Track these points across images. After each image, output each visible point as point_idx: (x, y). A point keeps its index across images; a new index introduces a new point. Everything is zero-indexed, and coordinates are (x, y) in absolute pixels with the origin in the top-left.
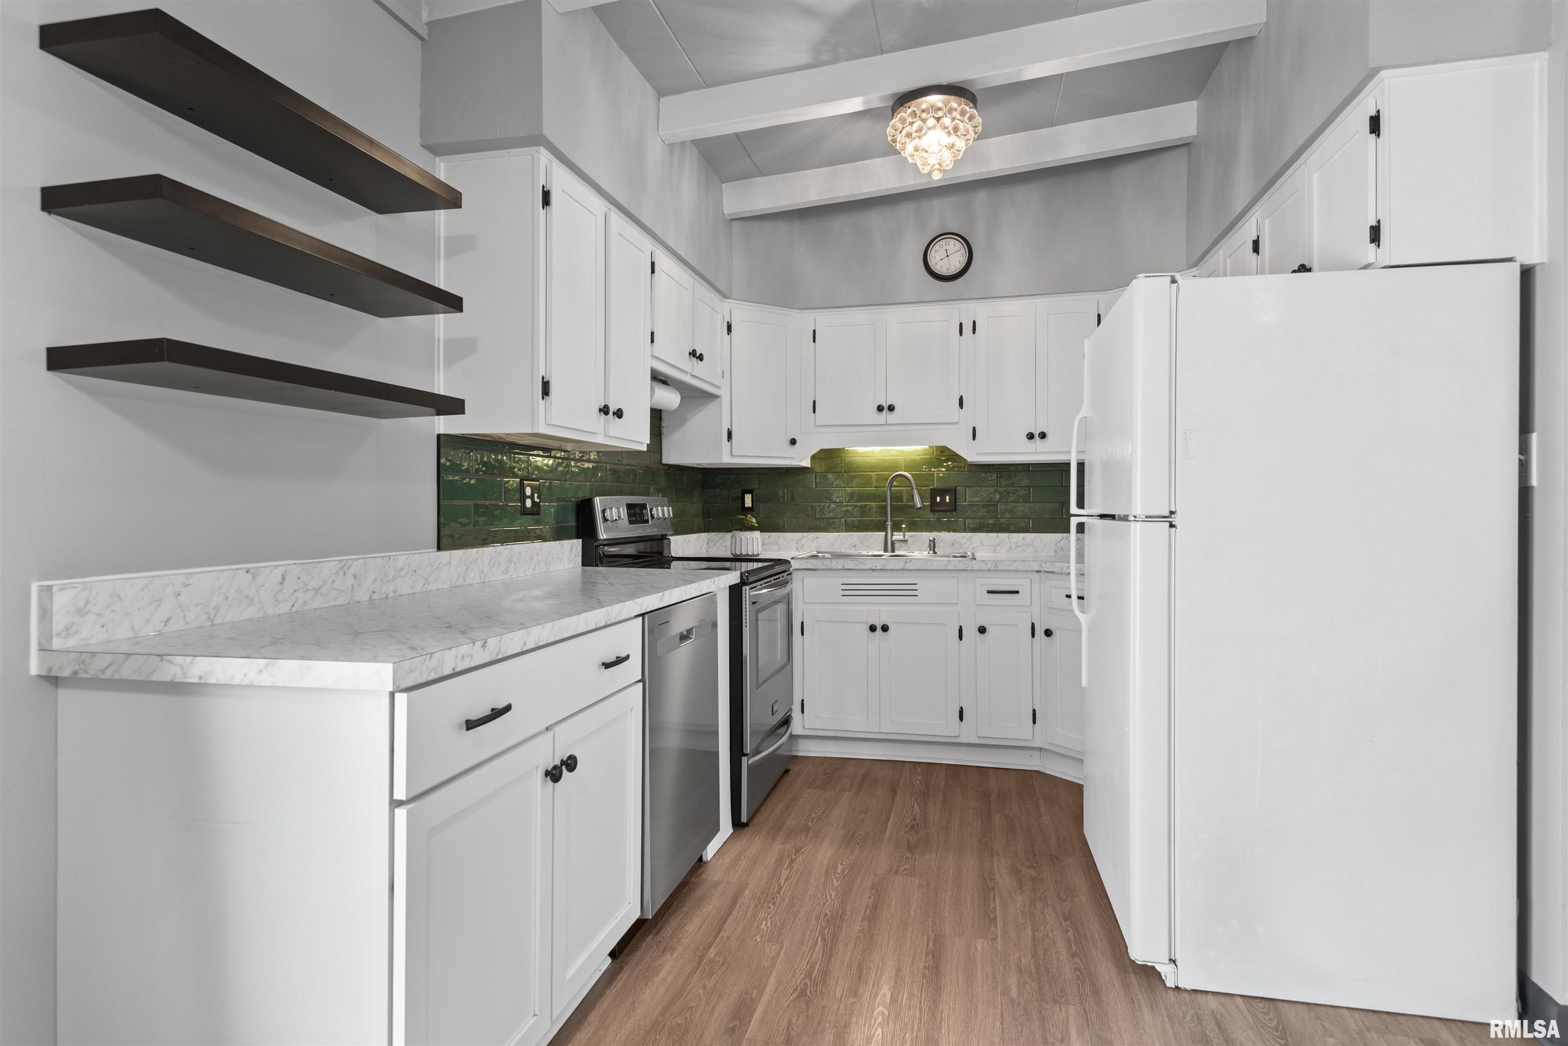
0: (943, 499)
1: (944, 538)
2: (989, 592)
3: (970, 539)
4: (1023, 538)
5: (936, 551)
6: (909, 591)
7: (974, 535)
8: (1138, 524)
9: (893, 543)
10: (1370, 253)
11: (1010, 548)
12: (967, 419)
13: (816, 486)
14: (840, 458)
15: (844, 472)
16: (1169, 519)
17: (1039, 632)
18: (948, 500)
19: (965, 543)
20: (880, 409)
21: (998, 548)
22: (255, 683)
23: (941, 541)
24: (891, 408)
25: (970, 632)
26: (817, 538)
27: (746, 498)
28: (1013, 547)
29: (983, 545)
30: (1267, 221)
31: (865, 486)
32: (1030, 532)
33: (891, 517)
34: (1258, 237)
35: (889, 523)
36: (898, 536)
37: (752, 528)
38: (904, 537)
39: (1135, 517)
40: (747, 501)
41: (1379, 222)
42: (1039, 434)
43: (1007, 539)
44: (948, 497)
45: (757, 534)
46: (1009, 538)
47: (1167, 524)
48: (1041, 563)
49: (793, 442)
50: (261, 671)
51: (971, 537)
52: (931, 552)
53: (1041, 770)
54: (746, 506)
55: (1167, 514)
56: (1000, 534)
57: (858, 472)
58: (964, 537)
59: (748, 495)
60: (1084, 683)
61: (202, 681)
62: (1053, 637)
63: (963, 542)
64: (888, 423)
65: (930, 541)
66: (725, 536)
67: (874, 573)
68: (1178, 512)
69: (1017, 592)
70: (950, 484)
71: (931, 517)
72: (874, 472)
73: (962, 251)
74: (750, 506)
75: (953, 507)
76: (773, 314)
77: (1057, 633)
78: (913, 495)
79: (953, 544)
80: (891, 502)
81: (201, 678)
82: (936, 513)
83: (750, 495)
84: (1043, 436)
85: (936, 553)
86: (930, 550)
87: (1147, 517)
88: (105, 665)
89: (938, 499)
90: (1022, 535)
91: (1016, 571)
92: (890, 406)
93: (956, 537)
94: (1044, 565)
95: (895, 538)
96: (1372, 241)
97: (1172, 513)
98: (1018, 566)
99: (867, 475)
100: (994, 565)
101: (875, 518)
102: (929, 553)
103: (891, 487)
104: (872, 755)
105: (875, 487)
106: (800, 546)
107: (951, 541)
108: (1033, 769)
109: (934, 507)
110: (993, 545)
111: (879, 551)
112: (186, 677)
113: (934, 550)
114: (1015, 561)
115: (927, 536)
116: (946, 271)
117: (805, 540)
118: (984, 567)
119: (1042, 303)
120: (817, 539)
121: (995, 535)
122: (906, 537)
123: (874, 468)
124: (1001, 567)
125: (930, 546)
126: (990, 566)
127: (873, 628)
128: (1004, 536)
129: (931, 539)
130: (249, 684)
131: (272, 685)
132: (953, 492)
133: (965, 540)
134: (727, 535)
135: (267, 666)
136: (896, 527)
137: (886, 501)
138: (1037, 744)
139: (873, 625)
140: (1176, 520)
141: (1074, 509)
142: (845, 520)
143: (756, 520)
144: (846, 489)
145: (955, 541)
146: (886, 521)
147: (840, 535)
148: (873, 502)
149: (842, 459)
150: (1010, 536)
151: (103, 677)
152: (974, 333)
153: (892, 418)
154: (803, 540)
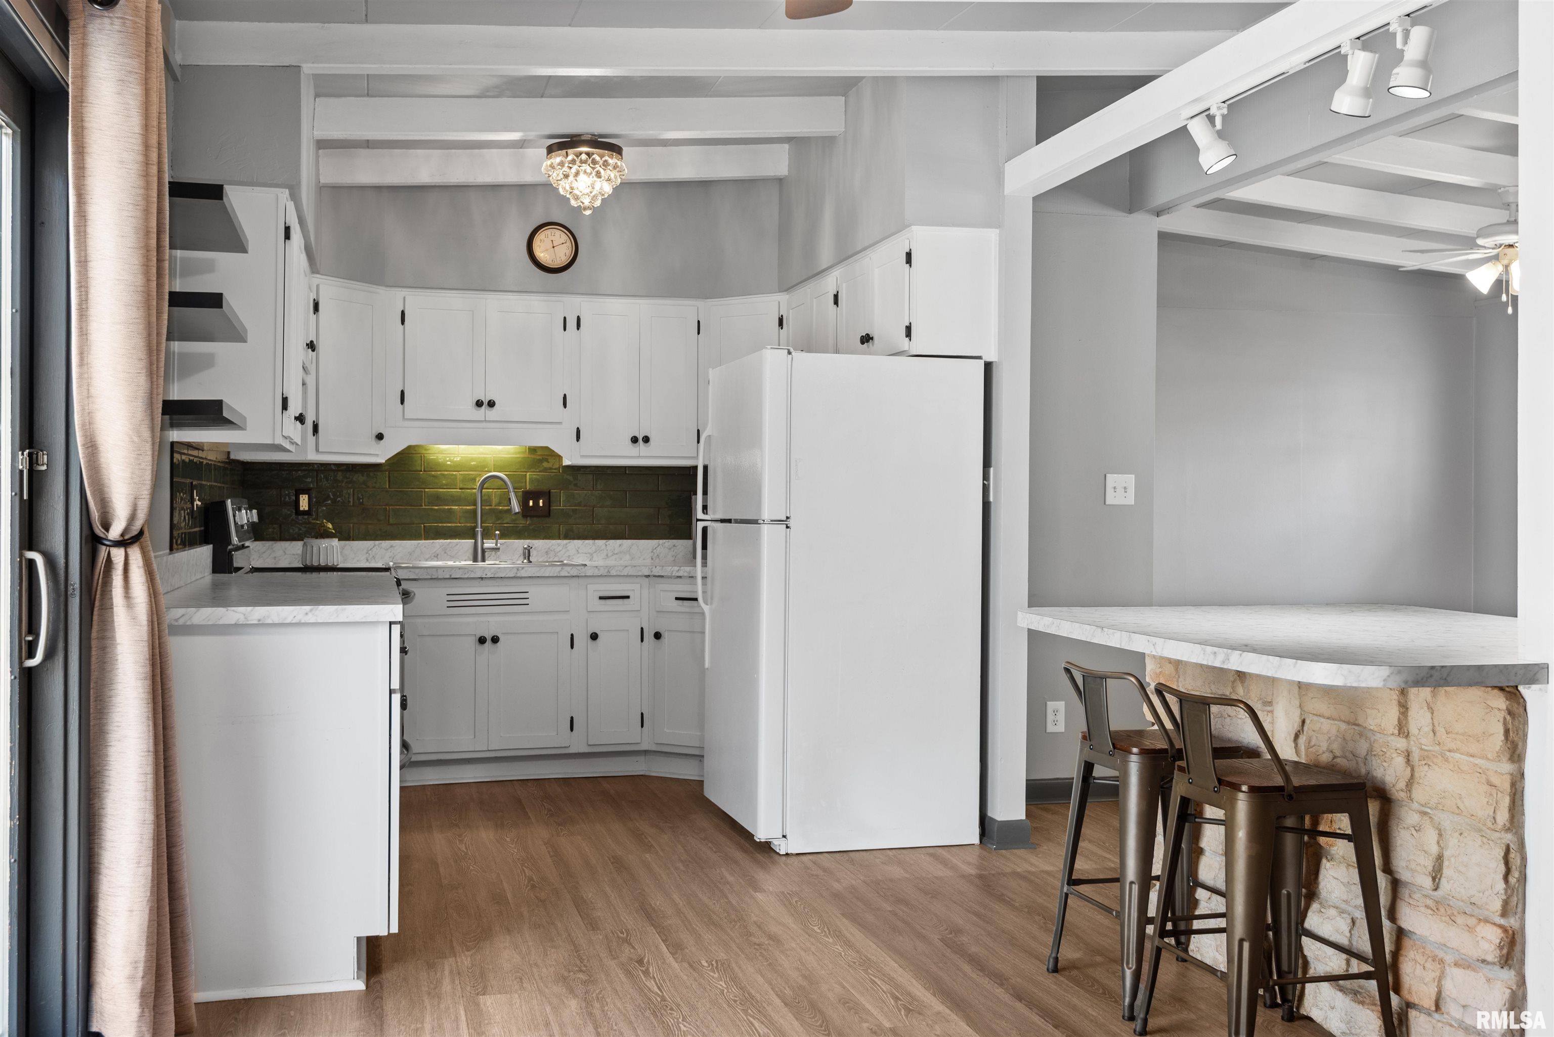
0: (536, 503)
1: (539, 545)
2: (601, 598)
3: (565, 546)
4: (620, 545)
5: (531, 559)
6: (521, 600)
7: (569, 542)
8: (766, 526)
9: (483, 551)
10: (904, 344)
11: (607, 555)
12: (569, 419)
13: (389, 487)
14: (419, 455)
15: (424, 471)
16: (785, 522)
17: (648, 636)
18: (541, 504)
19: (560, 551)
20: (479, 404)
21: (595, 555)
22: (303, 621)
23: (535, 548)
24: (491, 404)
25: (582, 640)
26: (392, 546)
27: (301, 499)
28: (609, 555)
29: (579, 553)
30: (844, 285)
31: (448, 487)
32: (626, 539)
33: (482, 523)
34: (838, 292)
35: (479, 529)
36: (489, 544)
37: (326, 535)
38: (496, 545)
39: (764, 521)
40: (303, 503)
41: (910, 324)
42: (643, 438)
43: (604, 547)
44: (541, 501)
45: (335, 542)
46: (606, 545)
47: (785, 526)
48: (650, 567)
49: (380, 437)
50: (307, 614)
51: (566, 544)
52: (525, 561)
53: (646, 774)
54: (301, 509)
55: (785, 519)
56: (596, 541)
57: (440, 471)
58: (559, 545)
59: (304, 496)
60: (707, 665)
61: (261, 622)
62: (662, 638)
63: (558, 550)
64: (487, 419)
65: (525, 549)
66: (274, 545)
67: (483, 582)
68: (792, 518)
69: (628, 597)
70: (544, 488)
71: (522, 523)
72: (458, 471)
73: (569, 243)
74: (307, 509)
75: (547, 513)
76: (359, 292)
77: (666, 636)
78: (510, 499)
79: (547, 552)
80: (481, 506)
81: (259, 620)
82: (528, 518)
83: (307, 496)
84: (646, 440)
85: (531, 562)
86: (525, 558)
87: (771, 521)
88: (178, 615)
89: (531, 503)
90: (619, 542)
91: (627, 576)
92: (490, 401)
93: (551, 544)
94: (654, 569)
95: (486, 545)
96: (907, 336)
97: (788, 518)
98: (632, 572)
99: (453, 475)
100: (606, 570)
101: (460, 523)
102: (523, 562)
103: (482, 488)
104: (475, 777)
105: (460, 489)
106: (371, 556)
107: (545, 549)
108: (639, 774)
109: (526, 512)
110: (589, 553)
111: (465, 561)
112: (248, 621)
113: (529, 559)
114: (626, 566)
115: (520, 544)
116: (551, 262)
117: (377, 549)
118: (597, 573)
119: (644, 305)
120: (392, 549)
121: (591, 542)
122: (499, 545)
123: (458, 467)
124: (613, 573)
125: (524, 554)
126: (603, 572)
127: (482, 640)
128: (600, 543)
129: (526, 546)
130: (298, 622)
131: (315, 621)
132: (547, 495)
133: (560, 548)
134: (277, 544)
135: (311, 610)
136: (487, 534)
137: (475, 504)
138: (644, 747)
139: (482, 637)
140: (791, 523)
141: (700, 515)
142: (424, 526)
143: (333, 525)
144: (426, 490)
145: (549, 548)
146: (476, 527)
147: (419, 543)
148: (457, 506)
149: (421, 456)
150: (607, 543)
151: (176, 624)
152: (578, 329)
153: (492, 414)
154: (374, 550)
